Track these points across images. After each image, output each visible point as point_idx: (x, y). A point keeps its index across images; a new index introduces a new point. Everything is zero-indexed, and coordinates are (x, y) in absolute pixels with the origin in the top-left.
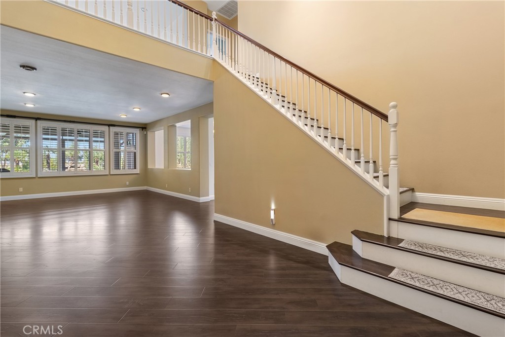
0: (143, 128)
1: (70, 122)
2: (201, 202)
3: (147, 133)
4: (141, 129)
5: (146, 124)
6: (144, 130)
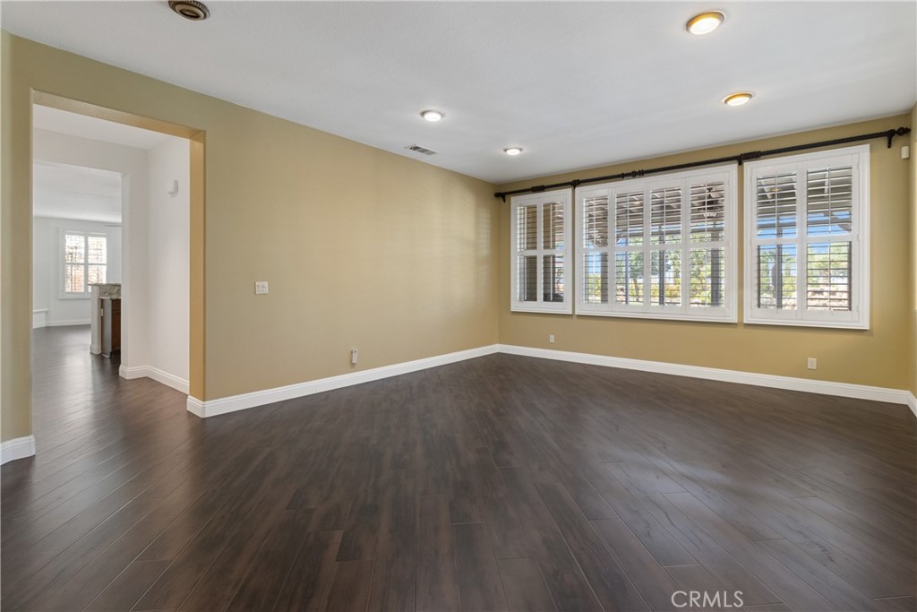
0: (893, 131)
1: (634, 174)
4: (882, 141)
6: (897, 140)
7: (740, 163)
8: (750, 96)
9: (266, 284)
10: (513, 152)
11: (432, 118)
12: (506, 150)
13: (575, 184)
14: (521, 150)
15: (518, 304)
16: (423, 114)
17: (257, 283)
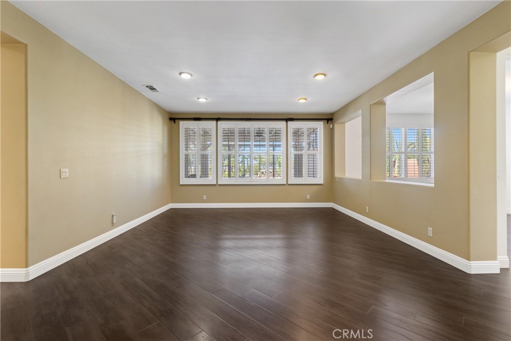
0: (329, 119)
1: (247, 119)
2: (473, 272)
3: (333, 126)
4: (326, 121)
5: (332, 114)
6: (330, 122)
7: (286, 122)
8: (306, 99)
9: (67, 170)
10: (202, 100)
11: (186, 76)
12: (198, 99)
13: (218, 119)
14: (206, 99)
15: (184, 181)
16: (180, 74)
17: (62, 170)
